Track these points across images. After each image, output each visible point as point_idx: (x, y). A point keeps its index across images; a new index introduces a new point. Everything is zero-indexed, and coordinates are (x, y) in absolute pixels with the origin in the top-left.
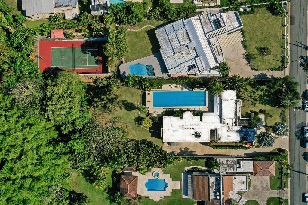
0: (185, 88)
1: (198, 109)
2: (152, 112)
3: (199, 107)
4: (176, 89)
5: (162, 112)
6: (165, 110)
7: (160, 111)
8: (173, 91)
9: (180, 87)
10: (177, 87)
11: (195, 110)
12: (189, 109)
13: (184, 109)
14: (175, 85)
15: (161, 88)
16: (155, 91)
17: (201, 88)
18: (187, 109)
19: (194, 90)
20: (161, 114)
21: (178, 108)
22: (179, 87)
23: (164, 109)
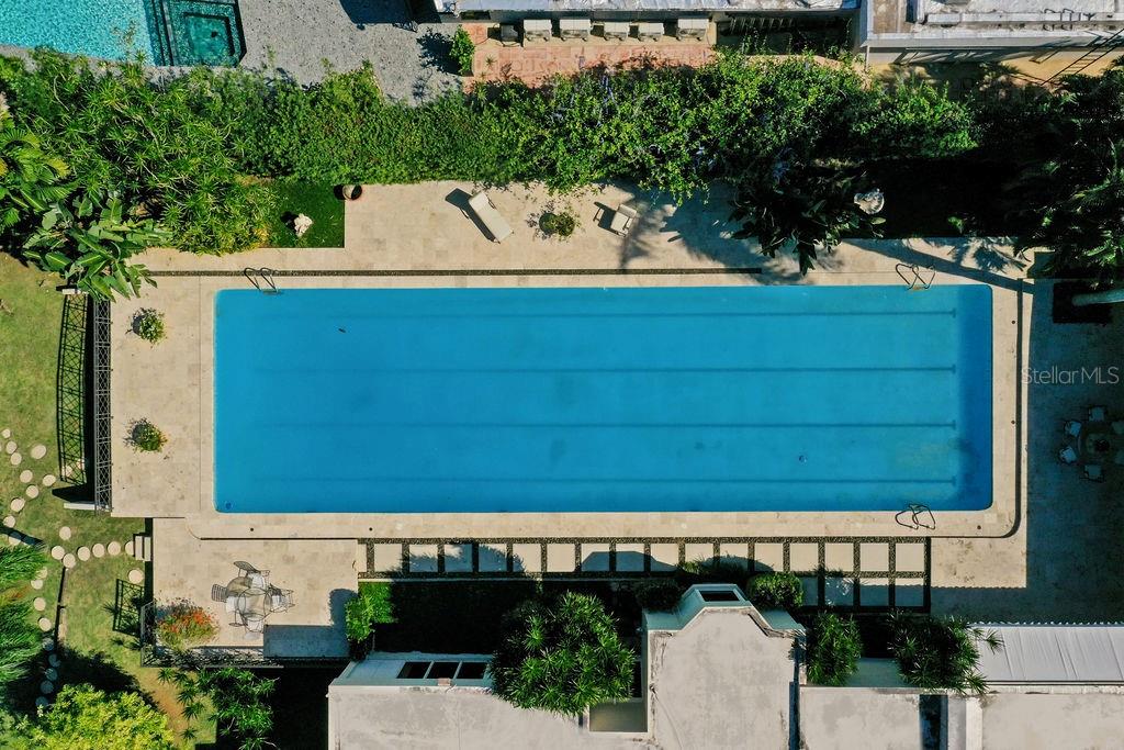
0: (692, 230)
1: (874, 558)
2: (199, 597)
3: (884, 523)
4: (557, 251)
5: (340, 600)
6: (389, 559)
7: (312, 586)
8: (510, 282)
9: (607, 219)
10: (564, 226)
11: (821, 573)
12: (740, 551)
13: (666, 556)
14: (539, 194)
15: (329, 234)
16: (244, 284)
17: (917, 244)
18: (703, 553)
19: (819, 276)
20: (325, 619)
21: (578, 542)
22: (587, 226)
23: (369, 543)
